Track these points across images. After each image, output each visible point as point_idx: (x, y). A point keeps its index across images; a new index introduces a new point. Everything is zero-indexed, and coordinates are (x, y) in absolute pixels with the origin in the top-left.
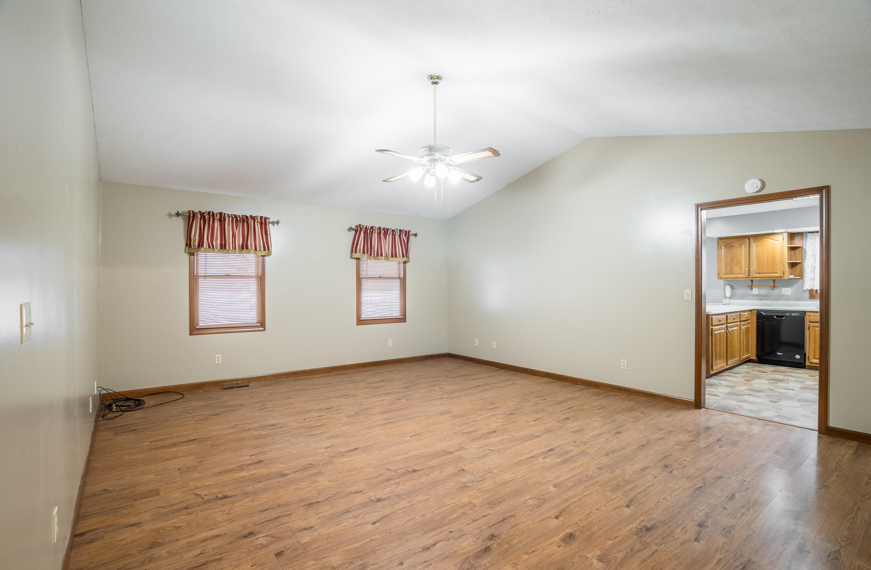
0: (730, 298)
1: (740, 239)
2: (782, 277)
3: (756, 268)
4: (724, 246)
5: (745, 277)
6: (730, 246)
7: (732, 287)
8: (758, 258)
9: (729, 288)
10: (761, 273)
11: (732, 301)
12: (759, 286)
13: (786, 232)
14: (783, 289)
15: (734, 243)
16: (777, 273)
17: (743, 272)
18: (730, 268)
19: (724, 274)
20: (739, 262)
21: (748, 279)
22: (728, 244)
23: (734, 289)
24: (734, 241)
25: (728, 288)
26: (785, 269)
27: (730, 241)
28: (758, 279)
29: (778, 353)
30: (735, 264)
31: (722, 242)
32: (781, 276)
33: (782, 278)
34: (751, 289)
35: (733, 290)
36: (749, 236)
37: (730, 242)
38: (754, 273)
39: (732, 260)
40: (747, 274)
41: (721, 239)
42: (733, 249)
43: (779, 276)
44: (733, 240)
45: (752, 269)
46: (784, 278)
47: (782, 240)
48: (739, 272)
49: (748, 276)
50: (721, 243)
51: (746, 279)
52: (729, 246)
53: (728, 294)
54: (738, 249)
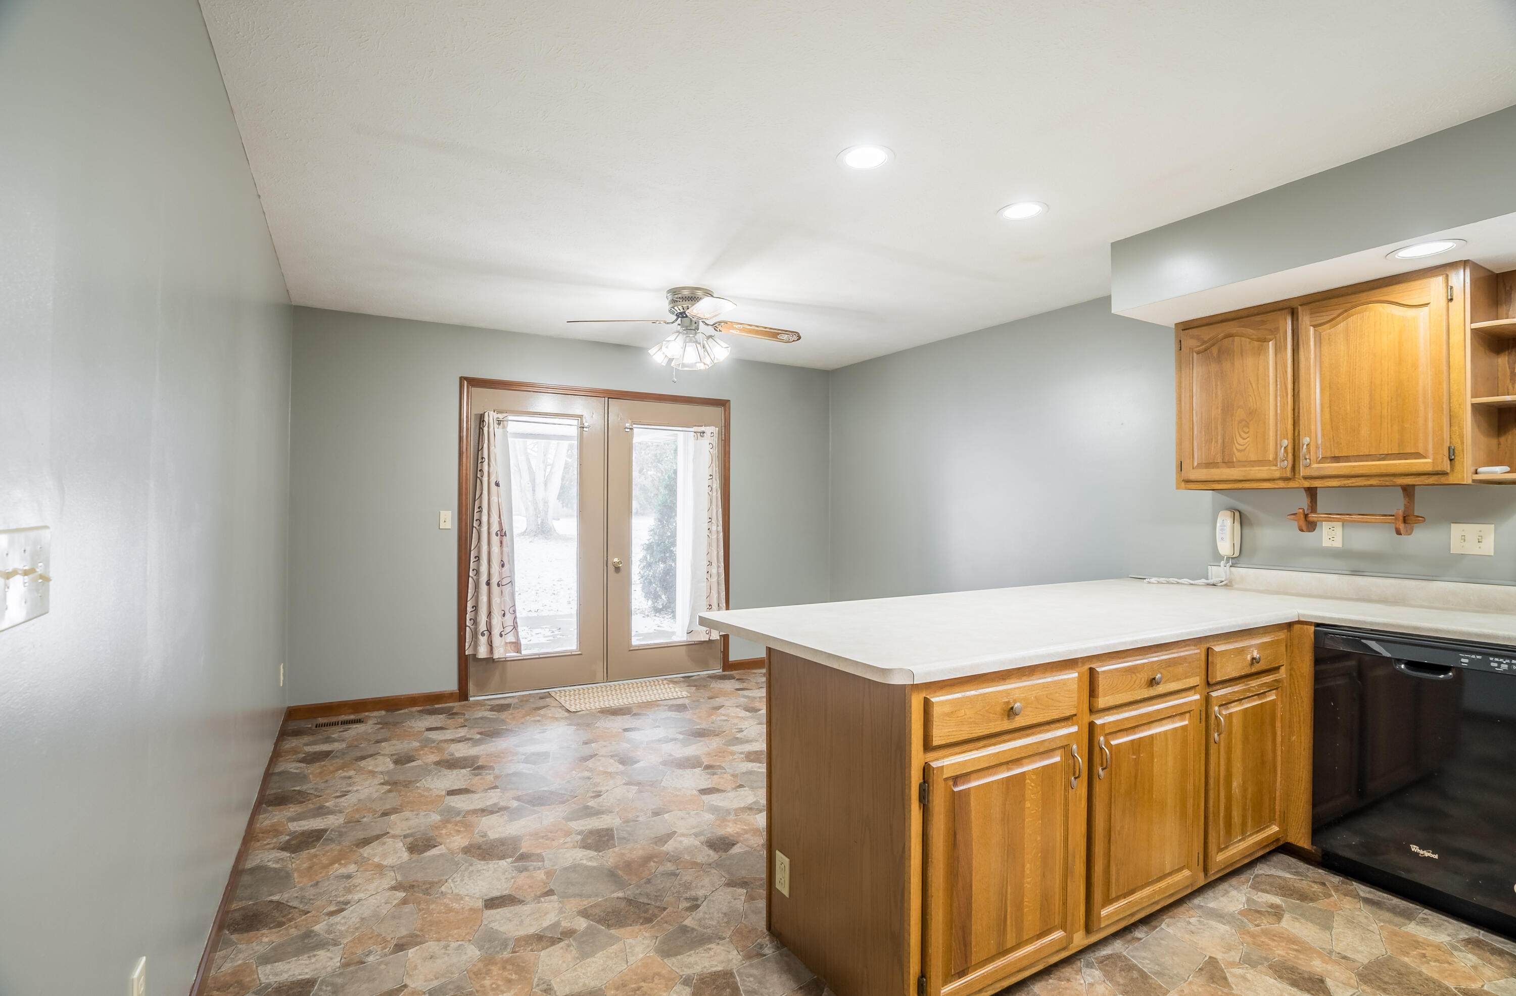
0: (1235, 561)
1: (1258, 318)
2: (1444, 474)
3: (1323, 436)
4: (1198, 353)
5: (1277, 474)
6: (1219, 351)
7: (1243, 520)
8: (1332, 390)
9: (1229, 522)
10: (1347, 459)
11: (1240, 572)
12: (1344, 517)
13: (1465, 263)
14: (1457, 530)
15: (1237, 339)
16: (1418, 455)
17: (1271, 457)
18: (1220, 441)
19: (1200, 466)
20: (1254, 415)
21: (1292, 484)
22: (1213, 345)
23: (1250, 524)
24: (1234, 330)
25: (1226, 525)
26: (1461, 437)
27: (1219, 331)
28: (1335, 483)
29: (1415, 848)
30: (1240, 422)
31: (1192, 337)
32: (1439, 468)
33: (1443, 480)
34: (1310, 526)
35: (1246, 531)
36: (1294, 305)
37: (1221, 336)
38: (1313, 457)
39: (1228, 409)
40: (1288, 464)
41: (1186, 327)
42: (1233, 364)
43: (1429, 469)
44: (1233, 328)
45: (1306, 440)
46: (1452, 479)
47: (1443, 301)
48: (1253, 457)
49: (1289, 474)
50: (1190, 343)
51: (1281, 484)
52: (1215, 350)
53: (1225, 547)
54: (1250, 361)
